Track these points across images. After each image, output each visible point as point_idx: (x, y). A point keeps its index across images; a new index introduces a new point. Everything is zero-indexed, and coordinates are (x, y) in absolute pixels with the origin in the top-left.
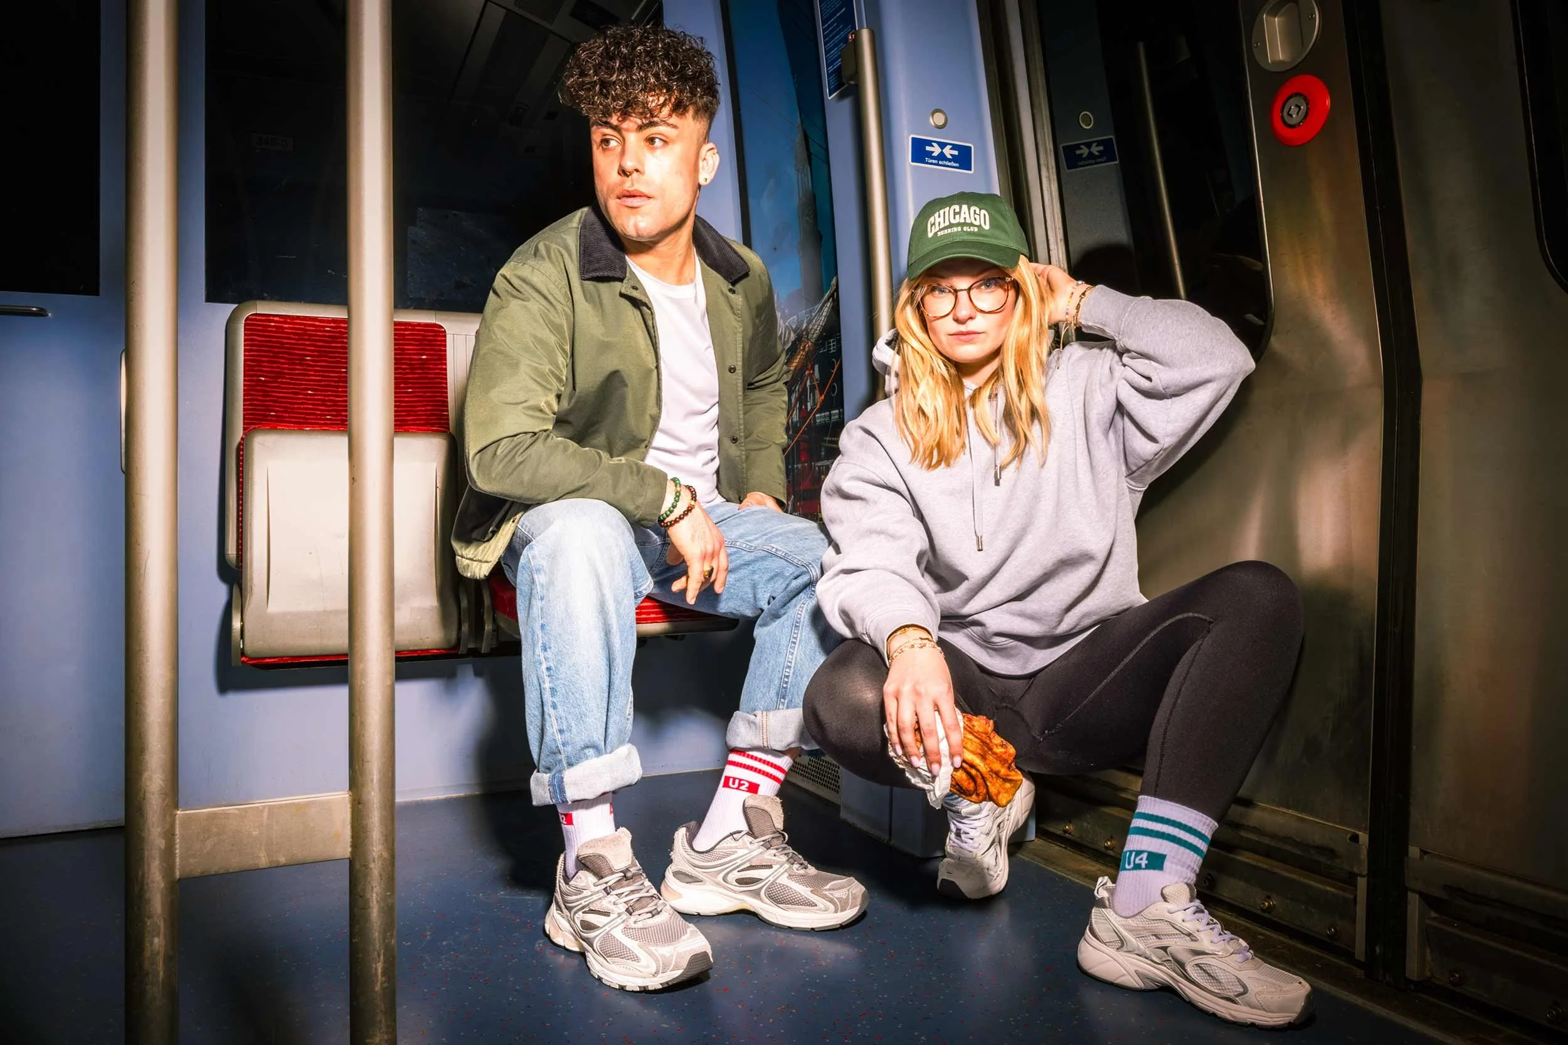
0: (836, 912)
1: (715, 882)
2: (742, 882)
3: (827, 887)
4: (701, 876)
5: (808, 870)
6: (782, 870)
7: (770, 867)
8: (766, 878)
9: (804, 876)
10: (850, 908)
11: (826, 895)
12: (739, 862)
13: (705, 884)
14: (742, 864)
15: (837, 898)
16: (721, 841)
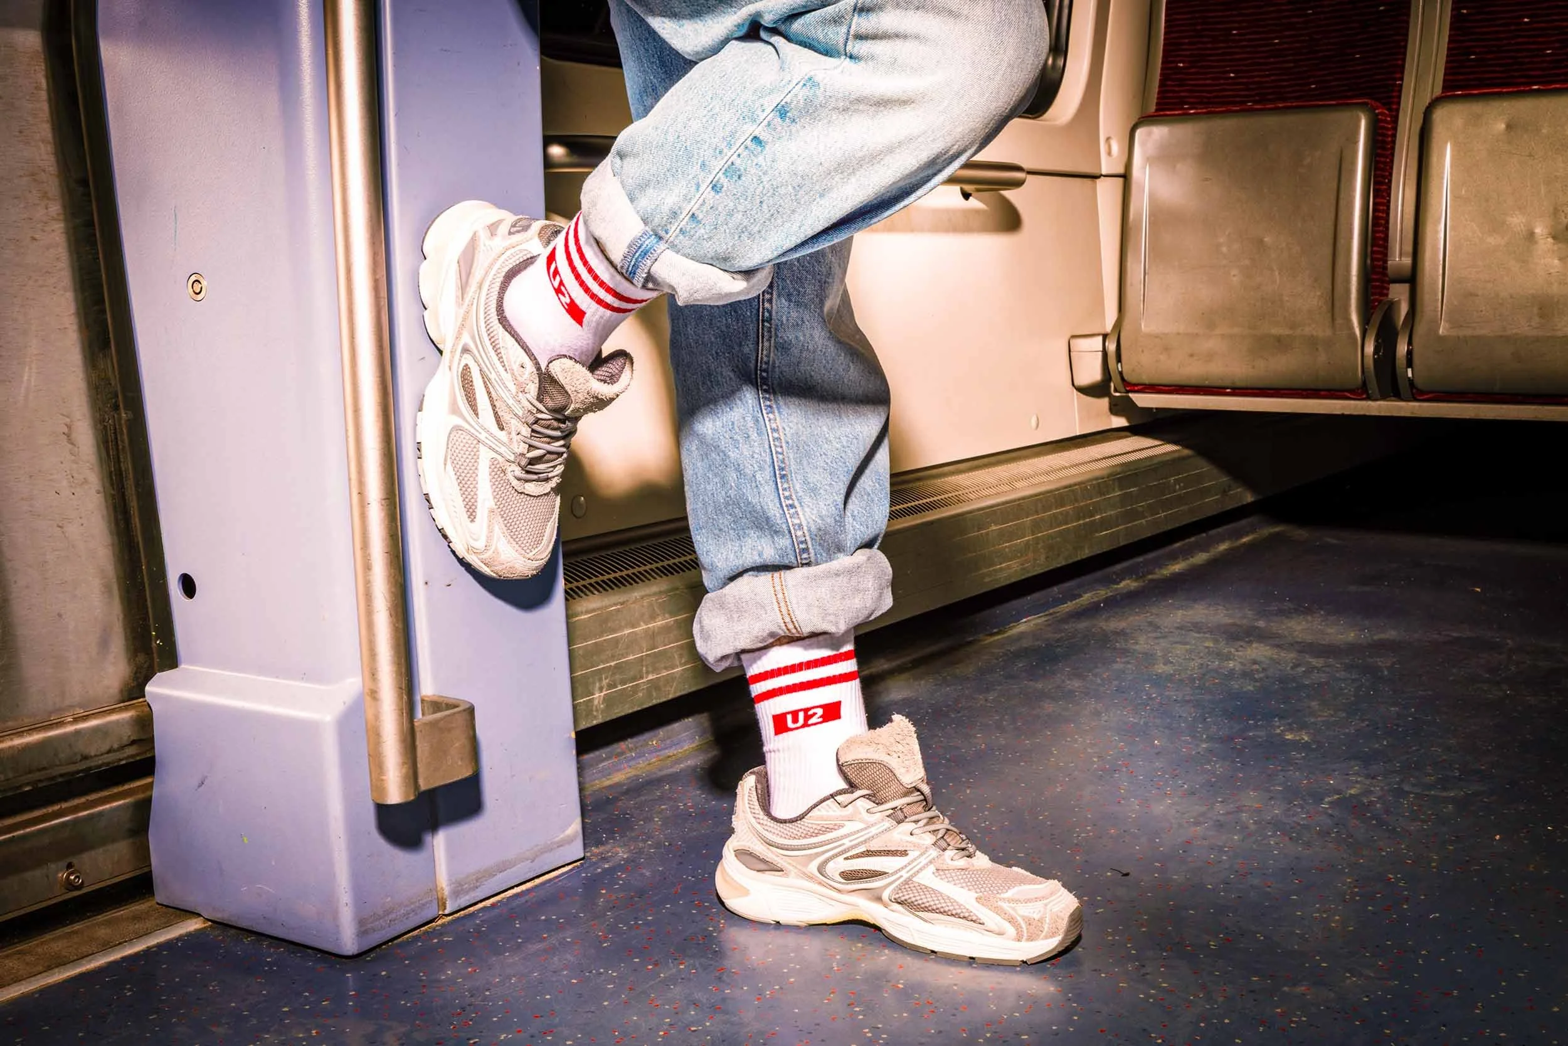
0: (1019, 939)
1: (804, 874)
2: (850, 876)
3: (1009, 894)
4: (780, 862)
5: (974, 860)
6: (923, 861)
7: (904, 853)
8: (896, 872)
9: (966, 869)
10: (1046, 938)
11: (1002, 909)
12: (847, 843)
13: (787, 875)
14: (853, 847)
15: (1024, 919)
16: (816, 806)
